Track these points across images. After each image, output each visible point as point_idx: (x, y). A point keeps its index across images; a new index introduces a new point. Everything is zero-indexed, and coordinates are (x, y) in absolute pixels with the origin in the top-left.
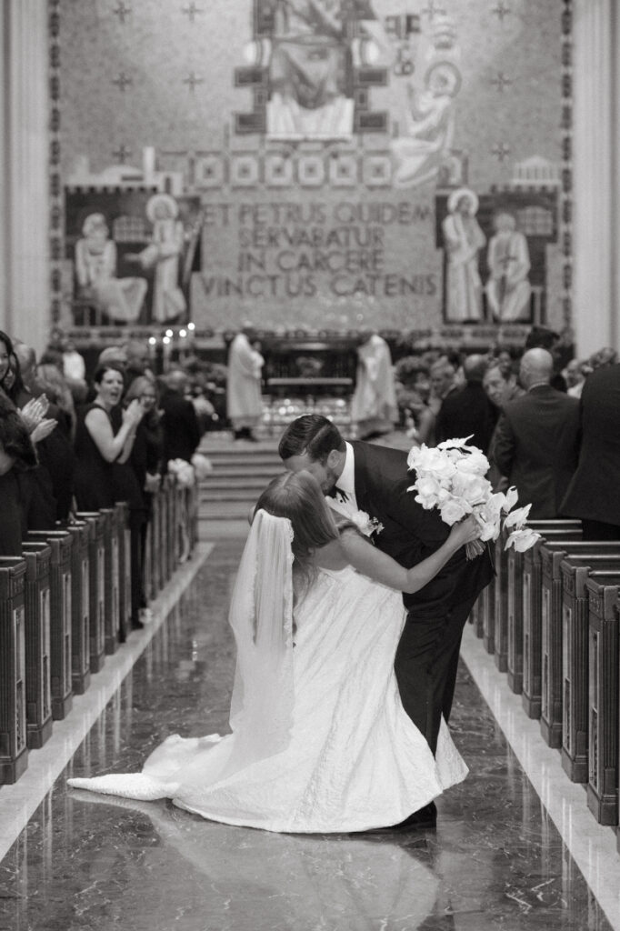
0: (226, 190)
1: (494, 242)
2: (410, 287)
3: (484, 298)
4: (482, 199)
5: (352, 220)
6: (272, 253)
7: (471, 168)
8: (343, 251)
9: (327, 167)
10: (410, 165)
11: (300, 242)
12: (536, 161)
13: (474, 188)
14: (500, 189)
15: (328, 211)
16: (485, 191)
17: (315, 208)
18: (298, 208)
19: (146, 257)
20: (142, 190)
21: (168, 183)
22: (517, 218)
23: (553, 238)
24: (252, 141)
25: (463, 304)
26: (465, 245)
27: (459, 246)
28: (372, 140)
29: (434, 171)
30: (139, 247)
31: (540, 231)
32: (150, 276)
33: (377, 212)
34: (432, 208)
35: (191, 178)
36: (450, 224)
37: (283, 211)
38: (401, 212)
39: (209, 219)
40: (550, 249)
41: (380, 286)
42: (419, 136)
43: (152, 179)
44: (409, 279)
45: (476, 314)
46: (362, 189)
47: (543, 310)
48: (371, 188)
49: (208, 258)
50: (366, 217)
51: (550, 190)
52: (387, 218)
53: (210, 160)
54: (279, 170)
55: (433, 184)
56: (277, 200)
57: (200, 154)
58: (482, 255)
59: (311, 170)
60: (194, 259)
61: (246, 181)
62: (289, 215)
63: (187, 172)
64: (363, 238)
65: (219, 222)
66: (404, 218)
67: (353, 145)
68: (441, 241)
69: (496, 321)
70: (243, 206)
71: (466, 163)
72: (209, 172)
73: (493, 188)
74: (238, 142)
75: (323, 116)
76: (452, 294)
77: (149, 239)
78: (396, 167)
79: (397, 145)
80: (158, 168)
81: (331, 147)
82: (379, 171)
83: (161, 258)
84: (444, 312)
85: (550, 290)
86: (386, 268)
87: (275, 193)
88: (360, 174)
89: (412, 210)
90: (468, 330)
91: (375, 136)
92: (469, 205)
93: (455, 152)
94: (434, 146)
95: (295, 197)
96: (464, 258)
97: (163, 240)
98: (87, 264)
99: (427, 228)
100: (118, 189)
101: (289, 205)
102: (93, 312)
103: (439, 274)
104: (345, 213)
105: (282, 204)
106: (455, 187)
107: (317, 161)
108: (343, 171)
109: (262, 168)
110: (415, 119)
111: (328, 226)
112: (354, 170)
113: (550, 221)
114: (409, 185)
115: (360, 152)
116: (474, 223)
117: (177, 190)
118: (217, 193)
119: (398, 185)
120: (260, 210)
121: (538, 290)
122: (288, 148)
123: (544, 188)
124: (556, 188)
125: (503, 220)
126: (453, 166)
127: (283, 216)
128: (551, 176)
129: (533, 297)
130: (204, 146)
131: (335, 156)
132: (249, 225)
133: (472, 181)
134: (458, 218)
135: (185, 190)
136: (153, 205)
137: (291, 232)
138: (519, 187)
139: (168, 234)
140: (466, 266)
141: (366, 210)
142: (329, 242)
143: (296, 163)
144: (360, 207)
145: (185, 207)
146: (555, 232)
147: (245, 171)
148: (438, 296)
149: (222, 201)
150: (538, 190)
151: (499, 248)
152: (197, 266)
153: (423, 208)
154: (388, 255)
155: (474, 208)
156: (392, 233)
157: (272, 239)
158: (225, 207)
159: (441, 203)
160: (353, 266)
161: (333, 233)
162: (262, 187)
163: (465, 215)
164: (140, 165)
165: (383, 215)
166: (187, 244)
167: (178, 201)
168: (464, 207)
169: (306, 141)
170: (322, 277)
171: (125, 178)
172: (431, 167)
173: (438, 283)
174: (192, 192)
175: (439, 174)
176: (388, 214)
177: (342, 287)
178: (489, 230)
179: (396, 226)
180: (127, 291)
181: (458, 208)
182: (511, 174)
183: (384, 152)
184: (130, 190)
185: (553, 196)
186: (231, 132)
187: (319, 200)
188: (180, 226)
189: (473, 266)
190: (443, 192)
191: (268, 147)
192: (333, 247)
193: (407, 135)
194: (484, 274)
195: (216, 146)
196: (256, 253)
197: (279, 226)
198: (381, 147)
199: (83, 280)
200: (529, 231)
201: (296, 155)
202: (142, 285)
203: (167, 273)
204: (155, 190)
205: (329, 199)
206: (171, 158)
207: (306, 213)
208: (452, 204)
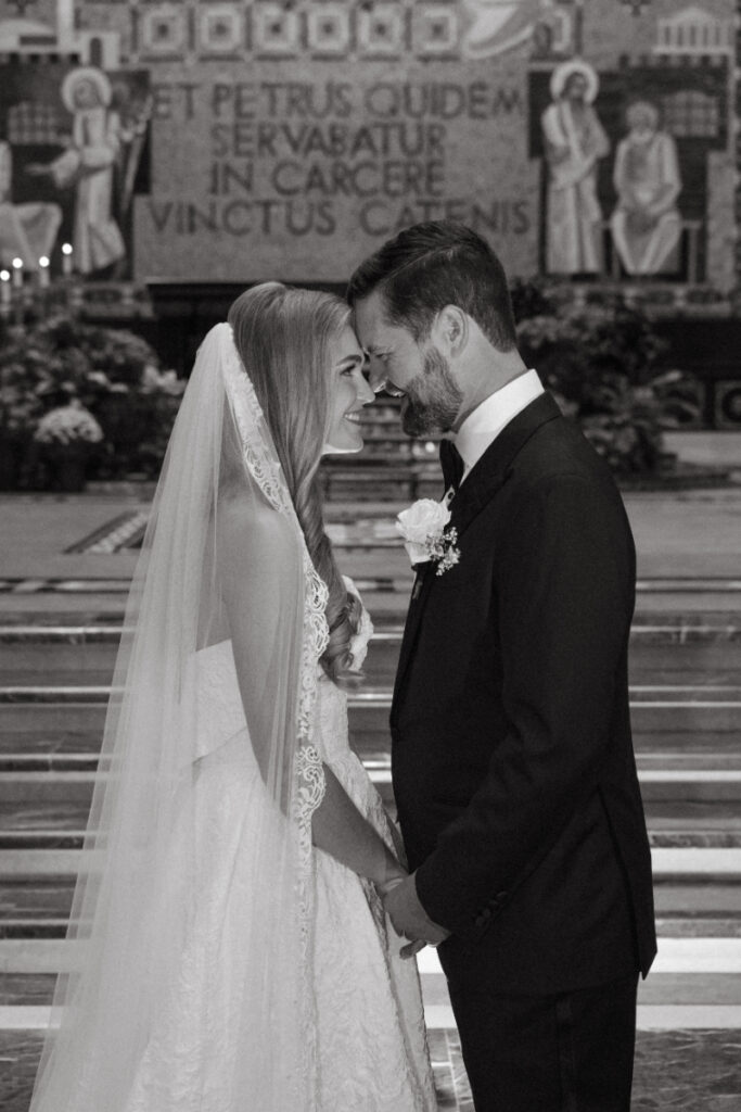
0: (190, 61)
1: (623, 148)
2: (485, 220)
3: (607, 239)
4: (605, 77)
5: (393, 111)
6: (265, 164)
7: (588, 26)
8: (380, 160)
9: (353, 24)
10: (487, 22)
11: (310, 147)
12: (692, 16)
13: (592, 60)
14: (634, 62)
15: (355, 97)
16: (611, 63)
17: (334, 90)
18: (307, 91)
19: (62, 169)
20: (54, 58)
21: (96, 46)
22: (660, 107)
23: (719, 142)
25: (572, 248)
26: (576, 153)
27: (567, 152)
29: (528, 32)
30: (51, 153)
31: (698, 130)
32: (68, 201)
33: (435, 97)
34: (524, 93)
35: (134, 39)
36: (551, 118)
37: (282, 95)
38: (473, 97)
39: (162, 108)
40: (714, 159)
43: (71, 42)
44: (486, 207)
45: (593, 264)
46: (409, 61)
47: (702, 260)
48: (426, 59)
49: (160, 171)
50: (416, 105)
51: (716, 62)
52: (450, 109)
53: (165, 11)
54: (276, 29)
55: (525, 53)
56: (272, 79)
57: (148, 2)
58: (604, 168)
59: (328, 29)
60: (137, 175)
61: (222, 46)
62: (293, 102)
63: (128, 29)
64: (412, 138)
65: (178, 112)
66: (479, 108)
68: (538, 144)
69: (626, 277)
70: (218, 87)
71: (579, 18)
72: (163, 30)
73: (624, 59)
76: (555, 231)
77: (65, 141)
78: (467, 22)
80: (79, 24)
82: (438, 30)
83: (86, 171)
84: (542, 260)
85: (712, 226)
86: (449, 190)
87: (269, 65)
88: (407, 37)
89: (491, 95)
90: (580, 291)
92: (585, 86)
95: (302, 73)
96: (574, 175)
97: (87, 140)
99: (516, 126)
100: (14, 57)
101: (291, 86)
103: (534, 199)
104: (383, 100)
105: (279, 85)
106: (561, 58)
107: (338, 13)
108: (380, 30)
109: (249, 27)
111: (356, 121)
112: (397, 28)
113: (714, 113)
114: (487, 53)
115: (409, 2)
116: (590, 116)
117: (111, 60)
118: (176, 66)
119: (468, 54)
120: (246, 93)
121: (694, 225)
123: (705, 59)
124: (725, 58)
125: (640, 112)
126: (559, 23)
127: (282, 104)
128: (717, 41)
129: (685, 235)
131: (367, 6)
132: (227, 115)
133: (590, 47)
134: (566, 107)
135: (123, 60)
136: (72, 81)
137: (295, 133)
138: (665, 58)
139: (96, 132)
140: (577, 186)
141: (415, 93)
142: (357, 146)
143: (304, 17)
144: (407, 89)
145: (123, 88)
146: (723, 131)
147: (221, 29)
148: (532, 235)
149: (181, 78)
150: (695, 62)
152: (143, 183)
153: (508, 93)
154: (453, 167)
155: (590, 94)
156: (459, 133)
157: (265, 142)
158: (189, 88)
159: (539, 84)
160: (394, 186)
161: (364, 132)
162: (248, 57)
163: (578, 103)
164: (50, 19)
165: (444, 104)
166: (126, 148)
167: (112, 77)
168: (575, 92)
170: (345, 204)
171: (25, 40)
172: (523, 25)
173: (532, 212)
174: (135, 63)
175: (535, 37)
176: (452, 102)
177: (377, 219)
178: (616, 129)
179: (465, 121)
180: (31, 224)
181: (565, 93)
182: (652, 37)
184: (34, 58)
185: (720, 73)
187: (340, 78)
188: (115, 119)
189: (589, 186)
190: (544, 66)
192: (364, 155)
194: (608, 198)
196: (239, 164)
197: (276, 121)
200: (681, 130)
201: (304, 5)
202: (55, 215)
203: (96, 192)
204: (74, 59)
205: (357, 76)
206: (101, 8)
207: (320, 99)
208: (557, 85)
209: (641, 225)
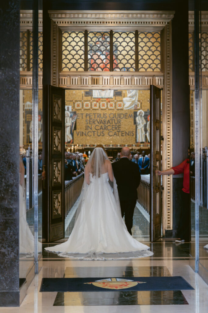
0: (82, 110)
1: (148, 123)
2: (127, 134)
6: (93, 126)
7: (142, 105)
8: (111, 125)
9: (107, 104)
10: (127, 104)
11: (101, 123)
13: (143, 110)
15: (108, 115)
16: (146, 110)
17: (104, 114)
18: (100, 114)
21: (68, 108)
24: (89, 98)
25: (141, 138)
26: (141, 124)
27: (140, 124)
28: (118, 98)
29: (133, 106)
33: (119, 115)
34: (133, 115)
35: (74, 107)
36: (137, 118)
37: (96, 115)
38: (126, 115)
39: (78, 117)
41: (120, 134)
42: (130, 97)
44: (127, 132)
45: (144, 141)
46: (115, 110)
48: (118, 110)
49: (78, 127)
50: (117, 117)
52: (121, 117)
53: (79, 103)
54: (95, 105)
55: (133, 109)
57: (76, 101)
59: (103, 105)
61: (87, 108)
62: (98, 116)
63: (73, 105)
64: (116, 122)
65: (81, 118)
66: (126, 117)
67: (114, 99)
68: (135, 123)
69: (149, 143)
70: (86, 114)
71: (141, 104)
72: (78, 106)
73: (148, 110)
74: (85, 98)
75: (107, 92)
76: (138, 136)
78: (124, 105)
79: (124, 99)
80: (66, 105)
81: (108, 100)
82: (120, 105)
83: (66, 127)
84: (136, 140)
86: (122, 129)
87: (94, 111)
88: (115, 106)
89: (128, 115)
90: (142, 145)
91: (120, 97)
92: (142, 114)
93: (139, 101)
94: (134, 99)
95: (99, 112)
96: (141, 127)
99: (132, 120)
101: (98, 114)
104: (112, 116)
105: (96, 114)
106: (139, 110)
107: (105, 103)
108: (111, 105)
109: (91, 105)
110: (129, 93)
111: (108, 119)
112: (114, 105)
114: (127, 109)
115: (115, 101)
116: (143, 118)
117: (70, 110)
118: (80, 111)
119: (125, 109)
120: (91, 115)
122: (98, 100)
126: (138, 104)
127: (96, 117)
130: (77, 99)
131: (109, 102)
132: (88, 118)
133: (143, 107)
134: (139, 117)
135: (72, 110)
137: (98, 121)
139: (68, 121)
140: (141, 129)
142: (108, 123)
143: (100, 103)
144: (115, 114)
145: (72, 114)
147: (87, 105)
148: (134, 136)
149: (81, 113)
152: (75, 128)
153: (131, 115)
154: (122, 126)
155: (143, 115)
156: (123, 121)
157: (94, 122)
158: (82, 114)
159: (135, 113)
160: (113, 129)
161: (109, 121)
162: (91, 109)
163: (141, 116)
165: (121, 116)
166: (73, 123)
167: (71, 112)
168: (141, 114)
169: (102, 98)
170: (106, 132)
172: (133, 105)
173: (134, 133)
174: (74, 110)
175: (135, 107)
176: (122, 116)
177: (111, 134)
179: (124, 119)
181: (139, 115)
183: (122, 101)
186: (84, 96)
188: (71, 119)
189: (143, 129)
190: (136, 111)
191: (93, 99)
192: (109, 124)
193: (127, 96)
195: (80, 99)
196: (90, 125)
197: (96, 119)
198: (120, 99)
201: (99, 102)
203: (68, 129)
205: (108, 113)
206: (69, 102)
207: (102, 116)
208: (138, 114)
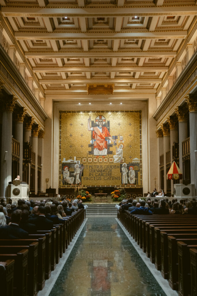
1: (129, 171)
2: (116, 179)
3: (128, 180)
4: (127, 165)
5: (107, 168)
6: (94, 173)
7: (126, 160)
8: (106, 173)
9: (103, 159)
10: (116, 159)
11: (99, 171)
12: (136, 159)
14: (130, 163)
15: (103, 167)
16: (128, 163)
18: (99, 166)
19: (74, 174)
20: (74, 163)
21: (78, 162)
22: (133, 167)
23: (139, 171)
24: (91, 155)
25: (125, 181)
26: (125, 172)
28: (110, 155)
29: (120, 160)
30: (73, 172)
31: (137, 170)
32: (75, 177)
33: (111, 166)
34: (120, 166)
35: (81, 161)
36: (122, 169)
38: (115, 166)
39: (84, 168)
40: (138, 172)
41: (111, 179)
42: (118, 155)
43: (75, 162)
44: (116, 177)
45: (127, 183)
46: (108, 163)
47: (138, 182)
48: (110, 163)
49: (84, 174)
51: (138, 163)
53: (85, 158)
54: (95, 160)
56: (95, 165)
57: (83, 157)
58: (128, 173)
59: (100, 160)
60: (82, 174)
61: (90, 162)
64: (109, 170)
65: (86, 168)
66: (115, 168)
67: (107, 156)
68: (121, 171)
69: (130, 184)
70: (90, 166)
72: (84, 160)
73: (129, 163)
74: (89, 156)
75: (102, 152)
76: (123, 179)
77: (75, 171)
78: (114, 160)
79: (114, 156)
80: (76, 160)
81: (104, 157)
82: (111, 160)
83: (77, 174)
84: (122, 183)
85: (138, 179)
86: (112, 176)
89: (117, 166)
90: (125, 185)
91: (111, 155)
93: (123, 157)
94: (120, 156)
95: (98, 164)
96: (125, 174)
97: (77, 171)
98: (65, 175)
99: (119, 169)
100: (70, 163)
101: (97, 166)
102: (66, 182)
103: (121, 176)
104: (106, 167)
106: (124, 163)
107: (102, 159)
109: (93, 160)
110: (117, 152)
111: (103, 169)
112: (107, 160)
113: (138, 168)
114: (116, 162)
115: (108, 157)
116: (126, 168)
117: (79, 163)
118: (86, 164)
119: (114, 162)
120: (93, 166)
121: (137, 179)
122: (97, 157)
123: (137, 163)
124: (139, 163)
125: (131, 168)
126: (123, 160)
127: (96, 167)
128: (138, 161)
129: (136, 180)
130: (83, 156)
131: (104, 158)
132: (91, 169)
133: (126, 162)
134: (124, 167)
135: (81, 163)
136: (76, 165)
137: (97, 170)
138: (133, 163)
139: (78, 170)
141: (109, 166)
142: (103, 171)
143: (98, 159)
145: (81, 166)
146: (139, 170)
147: (90, 160)
148: (121, 180)
150: (136, 163)
151: (130, 172)
152: (82, 175)
154: (113, 173)
155: (126, 166)
156: (113, 170)
157: (94, 171)
158: (87, 166)
159: (121, 165)
160: (107, 175)
161: (104, 170)
162: (93, 163)
164: (73, 159)
166: (81, 172)
169: (100, 155)
170: (102, 177)
171: (71, 161)
173: (121, 178)
174: (82, 163)
176: (113, 167)
177: (105, 178)
178: (129, 170)
180: (71, 179)
182: (132, 161)
183: (112, 157)
184: (72, 163)
185: (139, 164)
186: (88, 154)
187: (102, 165)
188: (80, 169)
190: (122, 164)
191: (94, 156)
192: (104, 172)
193: (116, 154)
194: (128, 176)
195: (85, 156)
196: (92, 173)
197: (96, 169)
198: (111, 156)
199: (64, 178)
200: (135, 170)
201: (98, 158)
202: (74, 178)
203: (78, 176)
204: (76, 163)
205: (103, 165)
206: (78, 158)
207: (100, 167)
208: (123, 165)
209: (131, 179)
